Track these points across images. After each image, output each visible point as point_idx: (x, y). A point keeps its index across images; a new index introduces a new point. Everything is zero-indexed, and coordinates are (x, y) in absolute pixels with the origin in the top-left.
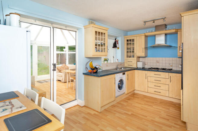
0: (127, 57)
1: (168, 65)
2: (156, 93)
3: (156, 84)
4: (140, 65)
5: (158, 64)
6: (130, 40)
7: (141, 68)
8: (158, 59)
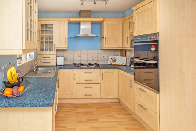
0: (41, 50)
1: (89, 59)
2: (86, 97)
3: (87, 86)
4: (61, 61)
5: (79, 59)
6: (46, 25)
7: (62, 65)
8: (79, 52)
